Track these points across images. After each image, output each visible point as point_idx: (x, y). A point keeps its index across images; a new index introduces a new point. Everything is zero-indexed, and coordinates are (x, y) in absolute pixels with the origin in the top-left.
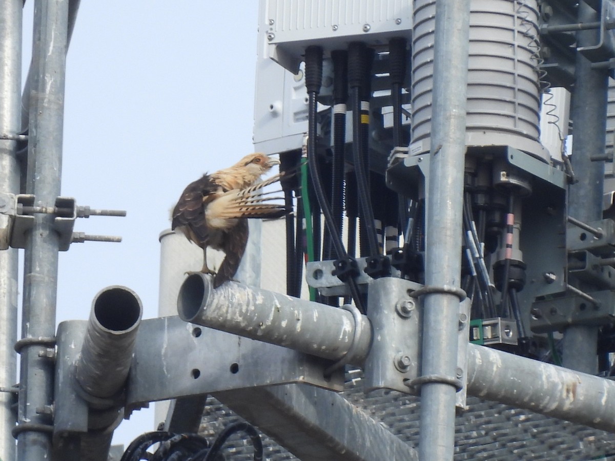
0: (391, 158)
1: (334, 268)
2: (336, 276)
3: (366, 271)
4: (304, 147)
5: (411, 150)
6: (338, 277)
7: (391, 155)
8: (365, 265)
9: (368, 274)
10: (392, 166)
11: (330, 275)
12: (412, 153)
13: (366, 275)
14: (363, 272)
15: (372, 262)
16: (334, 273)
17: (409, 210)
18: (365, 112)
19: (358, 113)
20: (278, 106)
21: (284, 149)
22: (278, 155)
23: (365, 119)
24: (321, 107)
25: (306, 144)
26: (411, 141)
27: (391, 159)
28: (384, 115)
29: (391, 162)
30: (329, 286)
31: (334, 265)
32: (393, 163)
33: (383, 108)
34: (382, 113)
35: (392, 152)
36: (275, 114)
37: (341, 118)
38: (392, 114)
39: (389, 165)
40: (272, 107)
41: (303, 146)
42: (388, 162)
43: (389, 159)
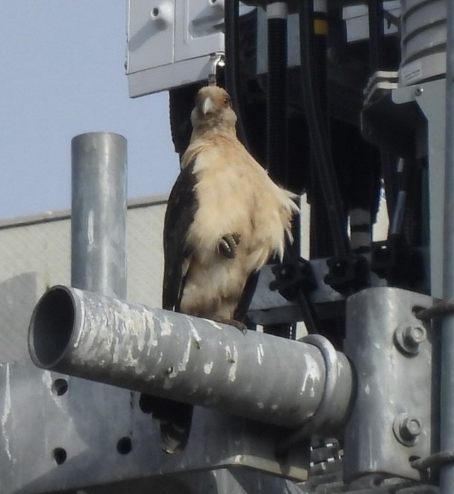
0: (370, 90)
1: (273, 278)
2: (277, 291)
3: (327, 280)
4: (212, 78)
5: (403, 75)
6: (280, 292)
7: (369, 85)
8: (326, 271)
9: (331, 286)
10: (370, 104)
11: (267, 290)
12: (404, 80)
13: (328, 288)
14: (323, 283)
15: (338, 265)
16: (273, 287)
17: (383, 180)
18: (320, 15)
19: (308, 18)
20: (167, 11)
21: (177, 82)
22: (168, 92)
23: (320, 27)
24: (244, 9)
25: (215, 73)
26: (402, 63)
27: (368, 93)
28: (347, 22)
29: (369, 97)
30: (265, 307)
31: (274, 273)
32: (373, 98)
33: (344, 9)
34: (344, 18)
35: (371, 80)
36: (160, 24)
37: (277, 27)
38: (367, 18)
39: (366, 102)
40: (156, 12)
41: (210, 76)
42: (363, 97)
43: (365, 91)
